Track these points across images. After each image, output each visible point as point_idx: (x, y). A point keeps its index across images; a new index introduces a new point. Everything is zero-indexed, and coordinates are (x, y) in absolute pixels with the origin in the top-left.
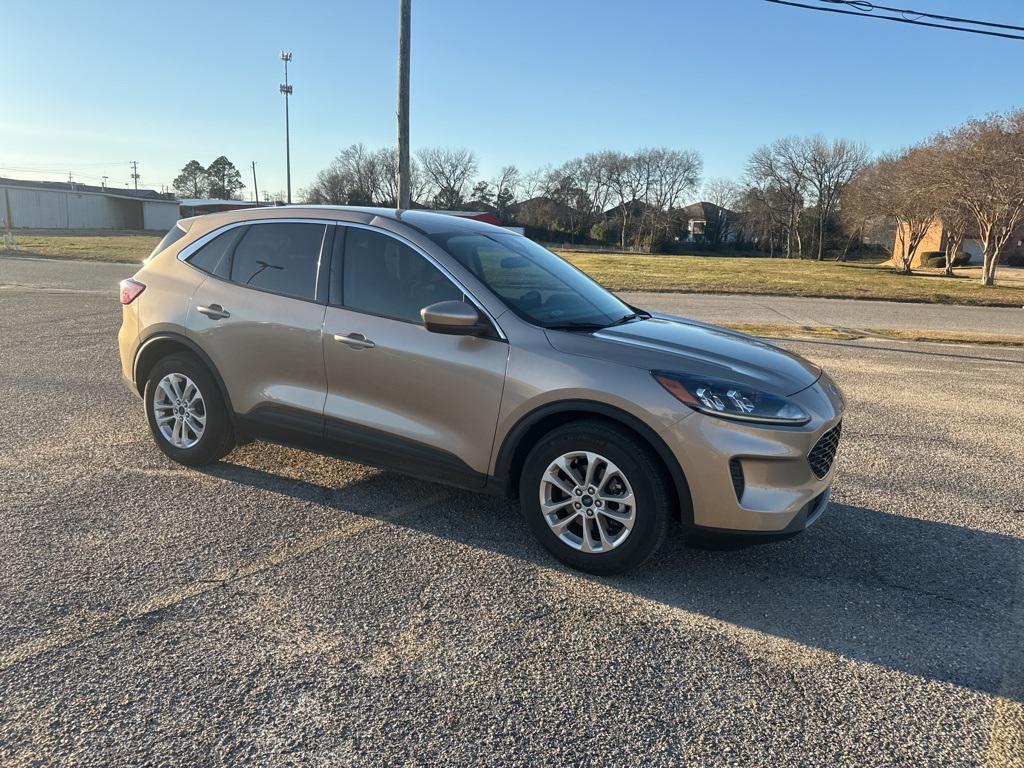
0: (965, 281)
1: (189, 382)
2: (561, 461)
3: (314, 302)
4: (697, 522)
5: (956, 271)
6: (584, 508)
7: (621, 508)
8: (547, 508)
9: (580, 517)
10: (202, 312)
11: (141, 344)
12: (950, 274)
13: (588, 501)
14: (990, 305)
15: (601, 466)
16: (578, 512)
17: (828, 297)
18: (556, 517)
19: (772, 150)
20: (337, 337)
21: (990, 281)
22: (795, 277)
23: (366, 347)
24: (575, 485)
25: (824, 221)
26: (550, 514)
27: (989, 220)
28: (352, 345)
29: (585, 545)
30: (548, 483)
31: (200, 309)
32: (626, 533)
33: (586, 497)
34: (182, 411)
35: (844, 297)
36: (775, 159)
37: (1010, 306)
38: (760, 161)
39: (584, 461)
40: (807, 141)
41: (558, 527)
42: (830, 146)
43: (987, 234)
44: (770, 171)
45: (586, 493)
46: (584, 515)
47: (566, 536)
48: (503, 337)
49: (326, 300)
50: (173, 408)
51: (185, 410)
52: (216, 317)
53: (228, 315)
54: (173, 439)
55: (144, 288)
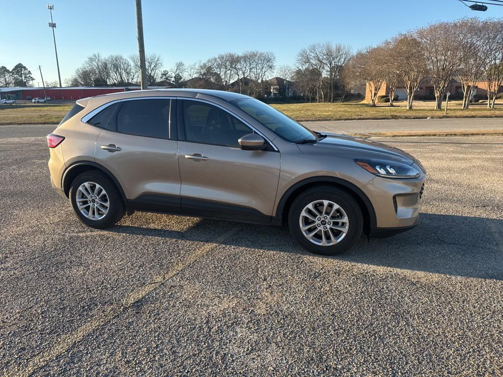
0: (399, 108)
1: (98, 186)
2: (310, 206)
3: (169, 139)
4: (378, 226)
5: (394, 104)
6: (322, 226)
7: (340, 224)
8: (303, 228)
9: (321, 230)
10: (103, 149)
11: (66, 169)
12: (392, 106)
13: (324, 223)
14: (414, 118)
15: (330, 206)
16: (319, 228)
17: (345, 120)
18: (307, 232)
19: (308, 50)
20: (186, 156)
21: (411, 108)
22: (326, 111)
23: (203, 160)
24: (317, 216)
25: (333, 84)
26: (305, 231)
27: (409, 80)
28: (195, 160)
29: (323, 243)
30: (303, 216)
31: (103, 147)
32: (344, 235)
33: (323, 221)
34: (94, 201)
35: (352, 119)
36: (309, 55)
37: (422, 118)
38: (302, 56)
39: (322, 204)
41: (309, 237)
42: (334, 48)
43: (409, 86)
44: (308, 61)
45: (323, 219)
46: (322, 229)
47: (313, 240)
48: (276, 149)
49: (176, 138)
50: (88, 200)
51: (96, 200)
52: (113, 151)
53: (120, 149)
54: (89, 216)
55: (64, 139)
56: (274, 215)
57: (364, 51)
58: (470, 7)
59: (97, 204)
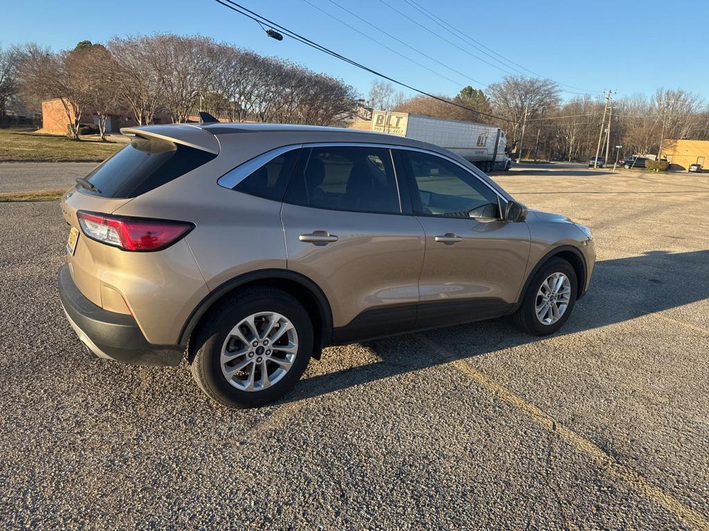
0: (116, 144)
2: (545, 282)
3: (400, 214)
5: (107, 138)
6: (550, 303)
7: (564, 296)
10: (303, 241)
11: (211, 294)
12: (105, 141)
18: (540, 314)
20: (437, 239)
23: (456, 242)
24: (547, 292)
28: (447, 243)
31: (301, 238)
32: (565, 307)
33: (551, 297)
34: (260, 352)
41: (542, 318)
45: (551, 294)
46: (551, 306)
50: (247, 353)
51: (266, 348)
52: (323, 243)
53: (336, 238)
54: (248, 386)
55: (191, 226)
56: (517, 301)
58: (267, 32)
59: (267, 355)
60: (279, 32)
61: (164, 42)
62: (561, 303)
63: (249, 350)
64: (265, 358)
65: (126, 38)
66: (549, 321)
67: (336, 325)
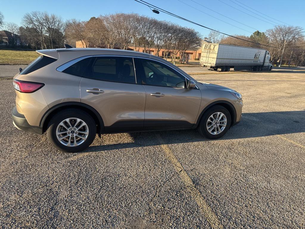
1: (79, 120)
2: (212, 116)
3: (135, 84)
4: (236, 121)
7: (222, 123)
9: (215, 127)
13: (216, 123)
20: (151, 94)
23: (161, 96)
24: (214, 120)
25: (52, 40)
28: (157, 96)
31: (87, 91)
32: (224, 128)
34: (73, 132)
36: (33, 18)
39: (217, 114)
40: (43, 13)
41: (210, 131)
42: (50, 16)
47: (212, 133)
48: (198, 88)
49: (140, 83)
50: (67, 132)
51: (75, 131)
52: (97, 93)
53: (103, 92)
54: (68, 144)
55: (43, 85)
56: (196, 123)
57: (71, 22)
58: (153, 10)
59: (76, 134)
60: (158, 10)
61: (119, 16)
62: (222, 126)
63: (68, 131)
64: (75, 135)
65: (104, 15)
66: (215, 133)
67: (105, 125)
